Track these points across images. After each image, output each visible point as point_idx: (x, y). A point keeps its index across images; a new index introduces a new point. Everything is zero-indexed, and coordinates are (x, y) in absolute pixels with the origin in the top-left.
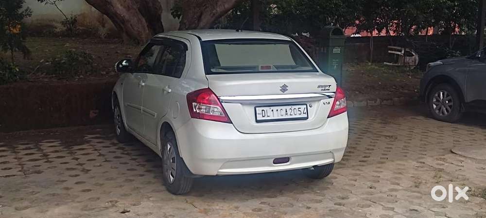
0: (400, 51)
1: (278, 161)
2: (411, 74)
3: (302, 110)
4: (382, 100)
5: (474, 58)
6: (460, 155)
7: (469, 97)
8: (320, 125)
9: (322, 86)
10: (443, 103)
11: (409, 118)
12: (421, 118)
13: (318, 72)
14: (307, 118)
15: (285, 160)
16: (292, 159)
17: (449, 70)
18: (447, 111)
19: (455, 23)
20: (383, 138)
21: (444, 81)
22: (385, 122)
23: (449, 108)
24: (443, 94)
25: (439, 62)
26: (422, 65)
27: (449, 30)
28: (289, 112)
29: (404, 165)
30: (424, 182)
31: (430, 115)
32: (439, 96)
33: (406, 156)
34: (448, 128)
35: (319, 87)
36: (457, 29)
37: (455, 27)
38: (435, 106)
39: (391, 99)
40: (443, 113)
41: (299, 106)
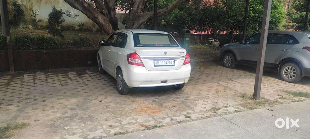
0: (212, 40)
1: (163, 82)
2: (216, 49)
3: (173, 62)
4: (205, 59)
5: (241, 43)
6: (234, 81)
7: (239, 58)
8: (179, 68)
9: (181, 53)
10: (229, 61)
11: (215, 66)
12: (220, 66)
13: (179, 47)
14: (174, 65)
15: (165, 82)
16: (168, 81)
17: (231, 48)
18: (230, 64)
19: (235, 29)
20: (205, 74)
21: (229, 52)
22: (206, 68)
23: (231, 63)
24: (229, 57)
25: (227, 45)
26: (221, 46)
27: (232, 32)
28: (167, 63)
29: (212, 85)
30: (220, 91)
31: (223, 65)
32: (227, 58)
33: (213, 81)
34: (230, 70)
35: (180, 53)
36: (235, 32)
37: (234, 31)
38: (225, 62)
39: (208, 59)
40: (228, 65)
41: (172, 60)
